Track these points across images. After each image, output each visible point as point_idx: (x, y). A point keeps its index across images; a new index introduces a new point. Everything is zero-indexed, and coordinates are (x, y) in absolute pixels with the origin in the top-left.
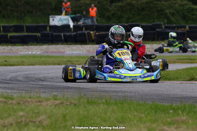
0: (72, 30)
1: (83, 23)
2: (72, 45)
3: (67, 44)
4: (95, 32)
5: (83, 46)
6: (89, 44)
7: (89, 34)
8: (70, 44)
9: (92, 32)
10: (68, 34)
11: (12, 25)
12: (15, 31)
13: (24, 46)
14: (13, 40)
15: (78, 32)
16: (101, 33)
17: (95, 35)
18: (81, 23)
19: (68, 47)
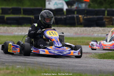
0: (65, 13)
1: (77, 8)
2: (62, 27)
3: (57, 27)
4: (83, 16)
5: (72, 28)
6: (77, 27)
7: (78, 18)
8: (60, 27)
9: (80, 16)
10: (59, 17)
11: (10, 7)
12: (13, 13)
13: (18, 27)
14: (9, 21)
15: (68, 16)
16: (89, 17)
17: (83, 19)
18: (74, 7)
19: (58, 29)
